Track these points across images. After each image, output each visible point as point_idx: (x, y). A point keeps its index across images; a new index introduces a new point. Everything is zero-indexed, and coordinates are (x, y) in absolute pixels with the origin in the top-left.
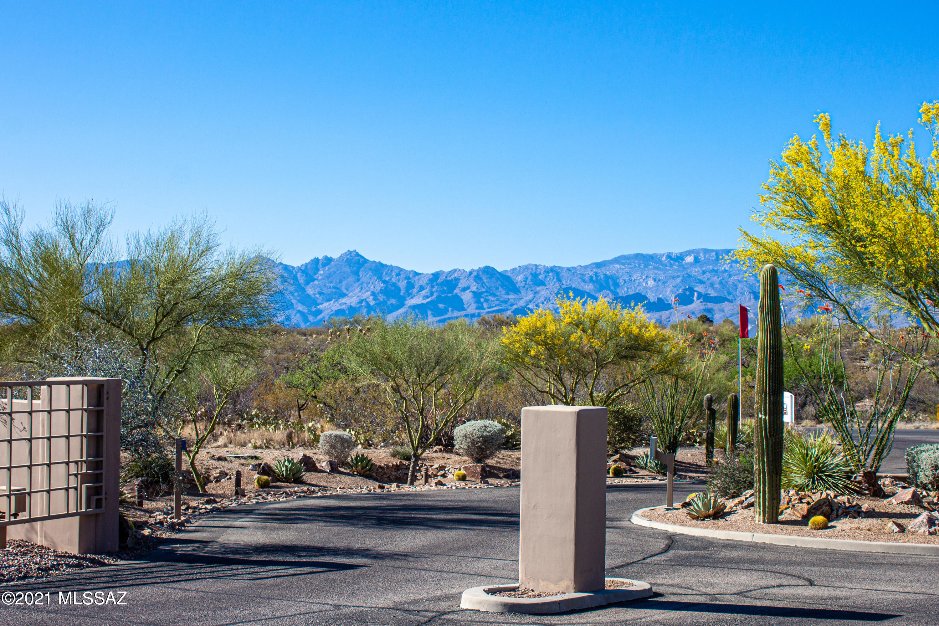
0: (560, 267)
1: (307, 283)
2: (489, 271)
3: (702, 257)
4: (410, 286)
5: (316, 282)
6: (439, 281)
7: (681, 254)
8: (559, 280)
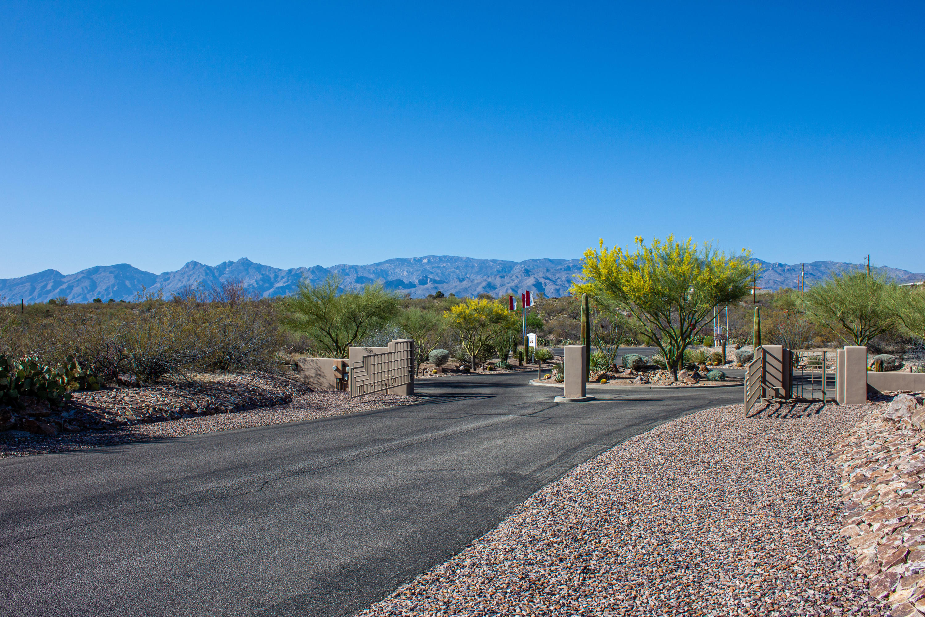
0: (357, 266)
1: (220, 275)
2: (319, 268)
3: (432, 260)
4: (276, 276)
5: (225, 275)
6: (292, 274)
7: (421, 258)
8: (357, 272)
